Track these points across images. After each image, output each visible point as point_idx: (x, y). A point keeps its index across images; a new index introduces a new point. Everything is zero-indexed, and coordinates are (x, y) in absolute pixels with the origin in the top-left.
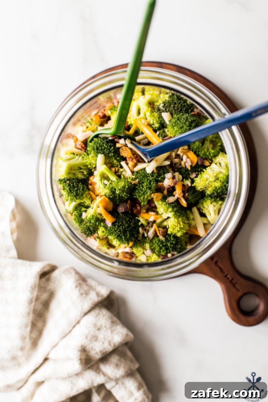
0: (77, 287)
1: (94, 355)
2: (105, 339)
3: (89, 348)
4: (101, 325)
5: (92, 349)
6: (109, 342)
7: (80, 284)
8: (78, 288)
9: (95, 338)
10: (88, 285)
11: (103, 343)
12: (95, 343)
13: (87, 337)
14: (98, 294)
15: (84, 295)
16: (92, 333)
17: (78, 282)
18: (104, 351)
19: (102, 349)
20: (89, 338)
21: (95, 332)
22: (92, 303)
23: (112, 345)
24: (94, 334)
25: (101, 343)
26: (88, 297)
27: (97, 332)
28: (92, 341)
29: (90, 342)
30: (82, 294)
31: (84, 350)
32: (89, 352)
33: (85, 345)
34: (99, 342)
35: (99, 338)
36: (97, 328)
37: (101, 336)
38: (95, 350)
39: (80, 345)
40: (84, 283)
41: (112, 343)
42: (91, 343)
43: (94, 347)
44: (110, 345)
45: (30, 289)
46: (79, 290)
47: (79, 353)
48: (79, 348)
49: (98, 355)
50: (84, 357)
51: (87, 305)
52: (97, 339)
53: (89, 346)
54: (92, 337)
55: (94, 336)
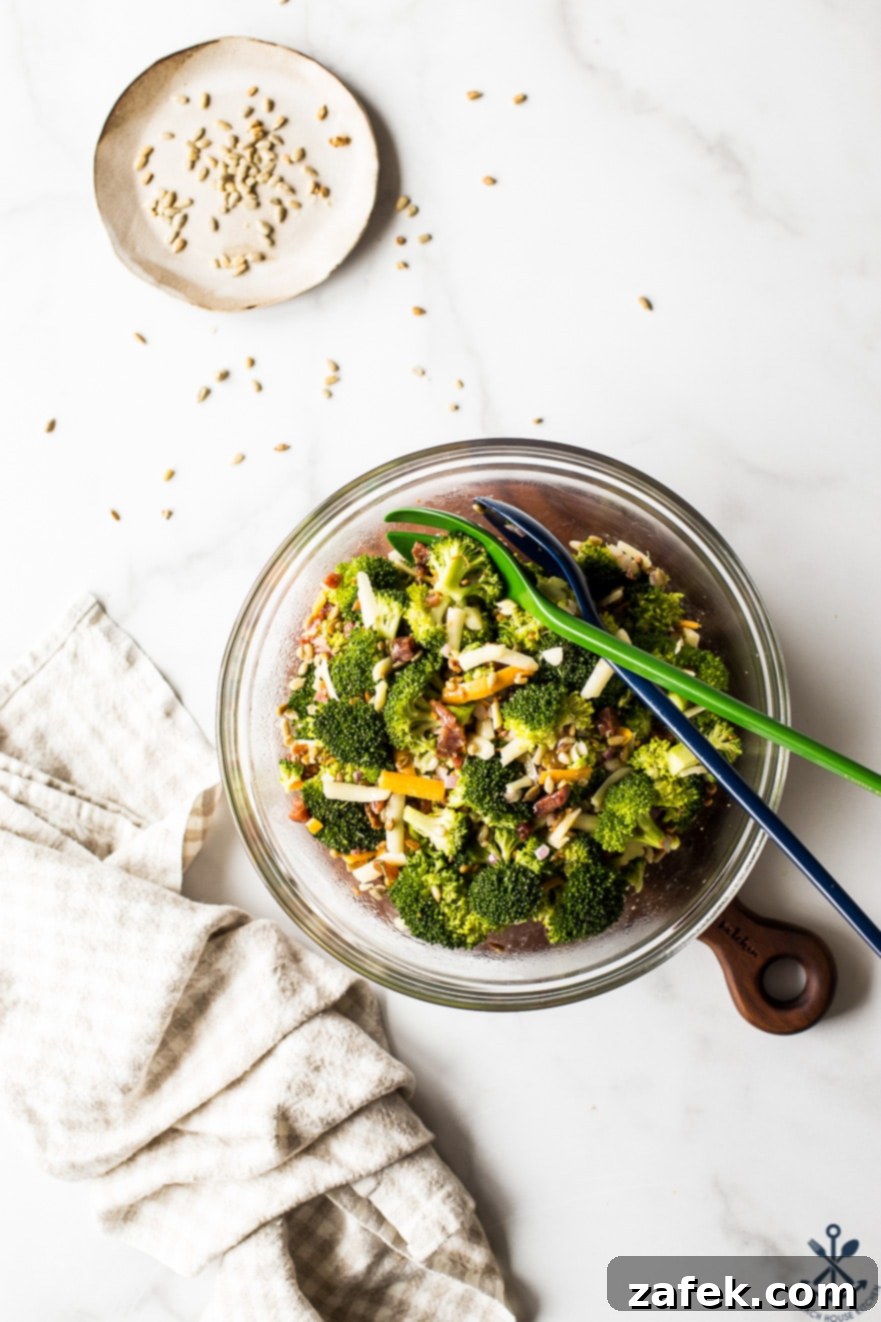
0: (275, 970)
1: (308, 1127)
2: (329, 1091)
3: (295, 1111)
4: (322, 1061)
5: (302, 1113)
6: (340, 1098)
7: (283, 967)
8: (279, 974)
9: (308, 1089)
10: (300, 971)
11: (326, 1101)
12: (309, 1100)
13: (289, 1088)
14: (319, 992)
15: (288, 993)
16: (301, 1076)
17: (280, 962)
18: (330, 1119)
19: (323, 1114)
20: (294, 1087)
21: (307, 1076)
22: (303, 1013)
23: (347, 1107)
24: (306, 1080)
25: (320, 1102)
26: (297, 999)
27: (312, 1076)
28: (301, 1096)
29: (296, 1099)
30: (283, 990)
31: (283, 1116)
33: (287, 1105)
34: (318, 1098)
35: (317, 1090)
36: (312, 1067)
37: (321, 1085)
38: (308, 1116)
39: (275, 1105)
40: (294, 966)
41: (345, 1101)
42: (300, 1100)
43: (307, 1110)
44: (341, 1105)
46: (280, 979)
47: (276, 1121)
48: (275, 1112)
49: (317, 1127)
50: (285, 1131)
51: (291, 1014)
52: (313, 1091)
53: (294, 1108)
54: (301, 1086)
55: (304, 1085)
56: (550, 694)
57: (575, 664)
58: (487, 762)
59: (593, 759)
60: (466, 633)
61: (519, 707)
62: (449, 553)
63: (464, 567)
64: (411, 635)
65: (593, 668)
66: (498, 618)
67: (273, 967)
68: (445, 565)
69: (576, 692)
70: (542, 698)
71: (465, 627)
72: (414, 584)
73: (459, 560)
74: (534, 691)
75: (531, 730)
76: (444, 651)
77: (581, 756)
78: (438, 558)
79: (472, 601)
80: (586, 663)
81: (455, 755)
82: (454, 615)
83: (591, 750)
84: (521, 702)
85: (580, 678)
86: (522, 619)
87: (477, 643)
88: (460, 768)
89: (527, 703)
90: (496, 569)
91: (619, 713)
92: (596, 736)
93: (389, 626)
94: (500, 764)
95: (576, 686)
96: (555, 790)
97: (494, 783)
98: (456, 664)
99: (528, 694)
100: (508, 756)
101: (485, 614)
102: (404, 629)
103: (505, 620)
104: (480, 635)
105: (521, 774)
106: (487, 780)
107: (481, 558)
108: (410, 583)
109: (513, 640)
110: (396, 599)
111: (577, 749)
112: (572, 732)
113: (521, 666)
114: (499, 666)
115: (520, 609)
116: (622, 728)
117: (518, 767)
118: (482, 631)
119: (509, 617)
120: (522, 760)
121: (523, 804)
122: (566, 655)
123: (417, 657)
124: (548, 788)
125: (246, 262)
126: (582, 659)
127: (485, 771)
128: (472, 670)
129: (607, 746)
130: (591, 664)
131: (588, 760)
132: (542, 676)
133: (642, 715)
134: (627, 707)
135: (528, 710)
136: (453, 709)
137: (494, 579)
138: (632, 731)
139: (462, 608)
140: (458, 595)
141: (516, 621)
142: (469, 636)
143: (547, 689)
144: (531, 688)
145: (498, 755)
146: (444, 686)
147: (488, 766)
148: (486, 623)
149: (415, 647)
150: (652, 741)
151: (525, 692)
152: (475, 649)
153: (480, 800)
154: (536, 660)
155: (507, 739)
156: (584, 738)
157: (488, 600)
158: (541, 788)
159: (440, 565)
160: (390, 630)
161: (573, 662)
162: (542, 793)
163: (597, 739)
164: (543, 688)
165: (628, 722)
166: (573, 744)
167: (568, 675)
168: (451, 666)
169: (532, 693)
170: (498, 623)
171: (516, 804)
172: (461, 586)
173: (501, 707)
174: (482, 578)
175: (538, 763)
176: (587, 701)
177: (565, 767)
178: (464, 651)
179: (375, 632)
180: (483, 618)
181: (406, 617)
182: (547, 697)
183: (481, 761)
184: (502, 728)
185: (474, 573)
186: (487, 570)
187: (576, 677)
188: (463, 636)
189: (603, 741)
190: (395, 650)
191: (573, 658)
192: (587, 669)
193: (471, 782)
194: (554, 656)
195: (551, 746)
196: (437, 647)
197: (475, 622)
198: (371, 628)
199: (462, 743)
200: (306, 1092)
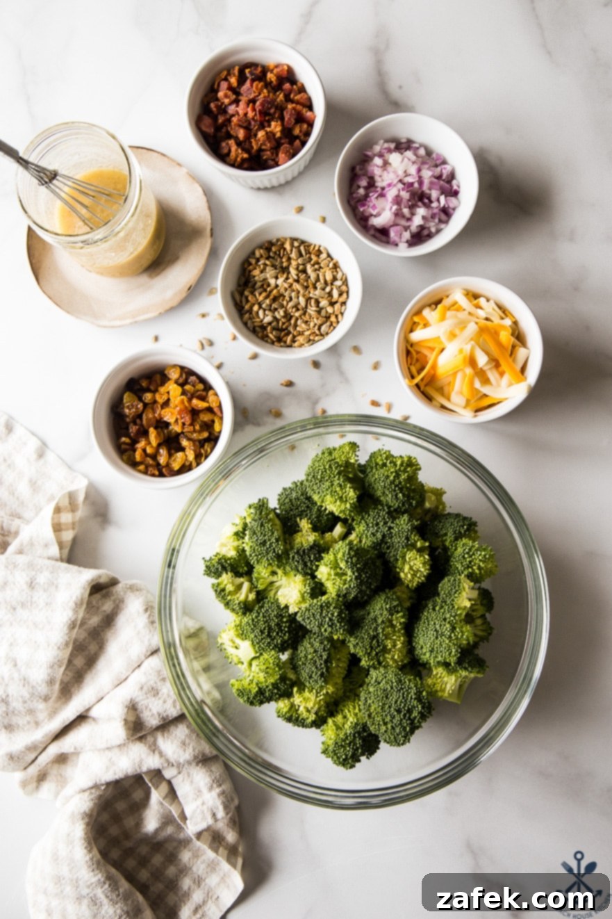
1: (149, 719)
3: (142, 705)
5: (146, 708)
9: (155, 692)
11: (165, 702)
12: (153, 699)
13: (142, 688)
18: (165, 715)
19: (161, 711)
20: (145, 688)
21: (156, 683)
24: (154, 685)
25: (161, 701)
27: (159, 684)
28: (148, 695)
29: (144, 697)
31: (133, 707)
32: (142, 712)
33: (137, 700)
34: (159, 699)
35: (160, 693)
36: (161, 677)
38: (150, 710)
39: (129, 698)
42: (147, 698)
43: (150, 706)
45: (74, 605)
47: (126, 710)
48: (127, 703)
49: (155, 719)
50: (131, 718)
52: (158, 693)
53: (142, 702)
54: (150, 689)
55: (153, 688)
67: (144, 607)
200: (152, 693)
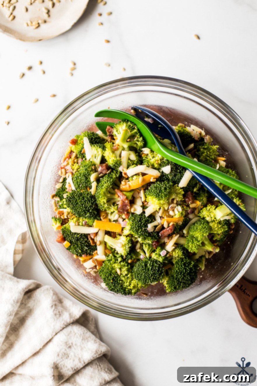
0: (52, 306)
1: (66, 372)
2: (75, 356)
3: (61, 365)
4: (72, 344)
5: (64, 366)
6: (79, 359)
7: (55, 305)
8: (54, 308)
9: (66, 356)
10: (63, 307)
11: (74, 361)
12: (67, 360)
13: (58, 355)
14: (70, 315)
15: (58, 316)
16: (63, 350)
17: (54, 303)
18: (75, 368)
19: (73, 366)
20: (60, 355)
21: (66, 350)
22: (64, 324)
23: (83, 363)
24: (65, 352)
25: (72, 361)
26: (61, 318)
27: (68, 350)
28: (63, 359)
29: (61, 360)
30: (56, 315)
31: (56, 367)
32: (61, 369)
33: (57, 363)
34: (70, 359)
35: (70, 356)
36: (68, 346)
37: (72, 354)
38: (66, 367)
40: (60, 305)
41: (82, 360)
42: (63, 360)
43: (66, 364)
44: (80, 362)
46: (54, 310)
48: (52, 365)
49: (70, 371)
51: (59, 325)
52: (68, 356)
54: (63, 354)
55: (65, 354)
56: (166, 185)
57: (176, 173)
58: (139, 215)
59: (184, 213)
60: (129, 161)
61: (153, 191)
62: (122, 128)
63: (128, 134)
64: (106, 163)
65: (183, 175)
66: (143, 156)
67: (51, 305)
68: (120, 133)
69: (177, 185)
70: (163, 187)
71: (129, 159)
72: (107, 142)
73: (126, 131)
74: (159, 184)
75: (158, 200)
76: (120, 169)
77: (179, 212)
78: (117, 131)
79: (132, 149)
80: (180, 172)
81: (126, 213)
82: (125, 154)
83: (183, 210)
84: (153, 189)
85: (178, 179)
86: (153, 155)
87: (135, 165)
88: (128, 218)
89: (156, 189)
90: (141, 135)
91: (194, 195)
92: (185, 204)
93: (97, 159)
94: (145, 216)
95: (176, 182)
96: (168, 227)
97: (143, 224)
98: (125, 174)
99: (156, 185)
100: (148, 213)
101: (137, 154)
102: (103, 160)
103: (146, 156)
104: (135, 162)
105: (154, 220)
106: (140, 223)
107: (135, 131)
108: (106, 142)
109: (149, 164)
110: (100, 147)
111: (177, 209)
112: (175, 202)
113: (153, 174)
114: (144, 174)
115: (152, 151)
116: (195, 201)
117: (152, 217)
118: (136, 161)
119: (147, 155)
120: (154, 215)
121: (155, 232)
122: (172, 169)
123: (109, 172)
124: (166, 226)
125: (38, 23)
126: (179, 171)
127: (139, 219)
128: (133, 176)
129: (190, 208)
130: (182, 173)
131: (182, 213)
132: (162, 178)
133: (203, 195)
134: (197, 192)
135: (157, 192)
136: (125, 193)
137: (141, 139)
138: (200, 202)
139: (128, 151)
140: (126, 146)
141: (150, 156)
142: (131, 163)
143: (164, 183)
144: (157, 183)
145: (144, 212)
146: (121, 183)
147: (140, 217)
148: (138, 157)
149: (108, 168)
150: (208, 206)
151: (155, 185)
152: (133, 167)
153: (137, 231)
154: (159, 172)
155: (147, 206)
156: (180, 205)
157: (138, 148)
158: (163, 226)
159: (118, 134)
160: (97, 161)
161: (175, 172)
162: (163, 228)
163: (185, 205)
164: (163, 183)
165: (198, 198)
166: (175, 207)
167: (173, 178)
168: (123, 175)
169: (158, 185)
170: (143, 158)
171: (152, 232)
172: (127, 141)
173: (145, 192)
174: (136, 139)
175: (161, 216)
176: (181, 188)
177: (172, 217)
178: (129, 169)
179: (91, 162)
180: (136, 156)
181: (104, 155)
182: (165, 186)
183: (137, 215)
184: (145, 201)
185: (132, 137)
186: (138, 136)
187: (176, 179)
188: (128, 163)
189: (188, 206)
190: (100, 169)
191: (175, 170)
192: (181, 175)
193: (133, 223)
194: (167, 170)
195: (166, 208)
196: (118, 167)
197: (133, 157)
198: (89, 160)
199: (129, 207)
200: (65, 357)
